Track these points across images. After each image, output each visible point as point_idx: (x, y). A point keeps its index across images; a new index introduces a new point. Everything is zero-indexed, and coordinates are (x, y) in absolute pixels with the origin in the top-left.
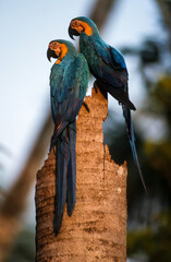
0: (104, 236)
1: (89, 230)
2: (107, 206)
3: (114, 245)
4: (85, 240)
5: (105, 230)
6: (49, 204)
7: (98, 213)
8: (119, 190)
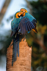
0: (25, 67)
1: (21, 65)
2: (26, 58)
3: (28, 69)
4: (20, 67)
5: (26, 65)
6: (10, 57)
7: (24, 60)
8: (30, 54)
